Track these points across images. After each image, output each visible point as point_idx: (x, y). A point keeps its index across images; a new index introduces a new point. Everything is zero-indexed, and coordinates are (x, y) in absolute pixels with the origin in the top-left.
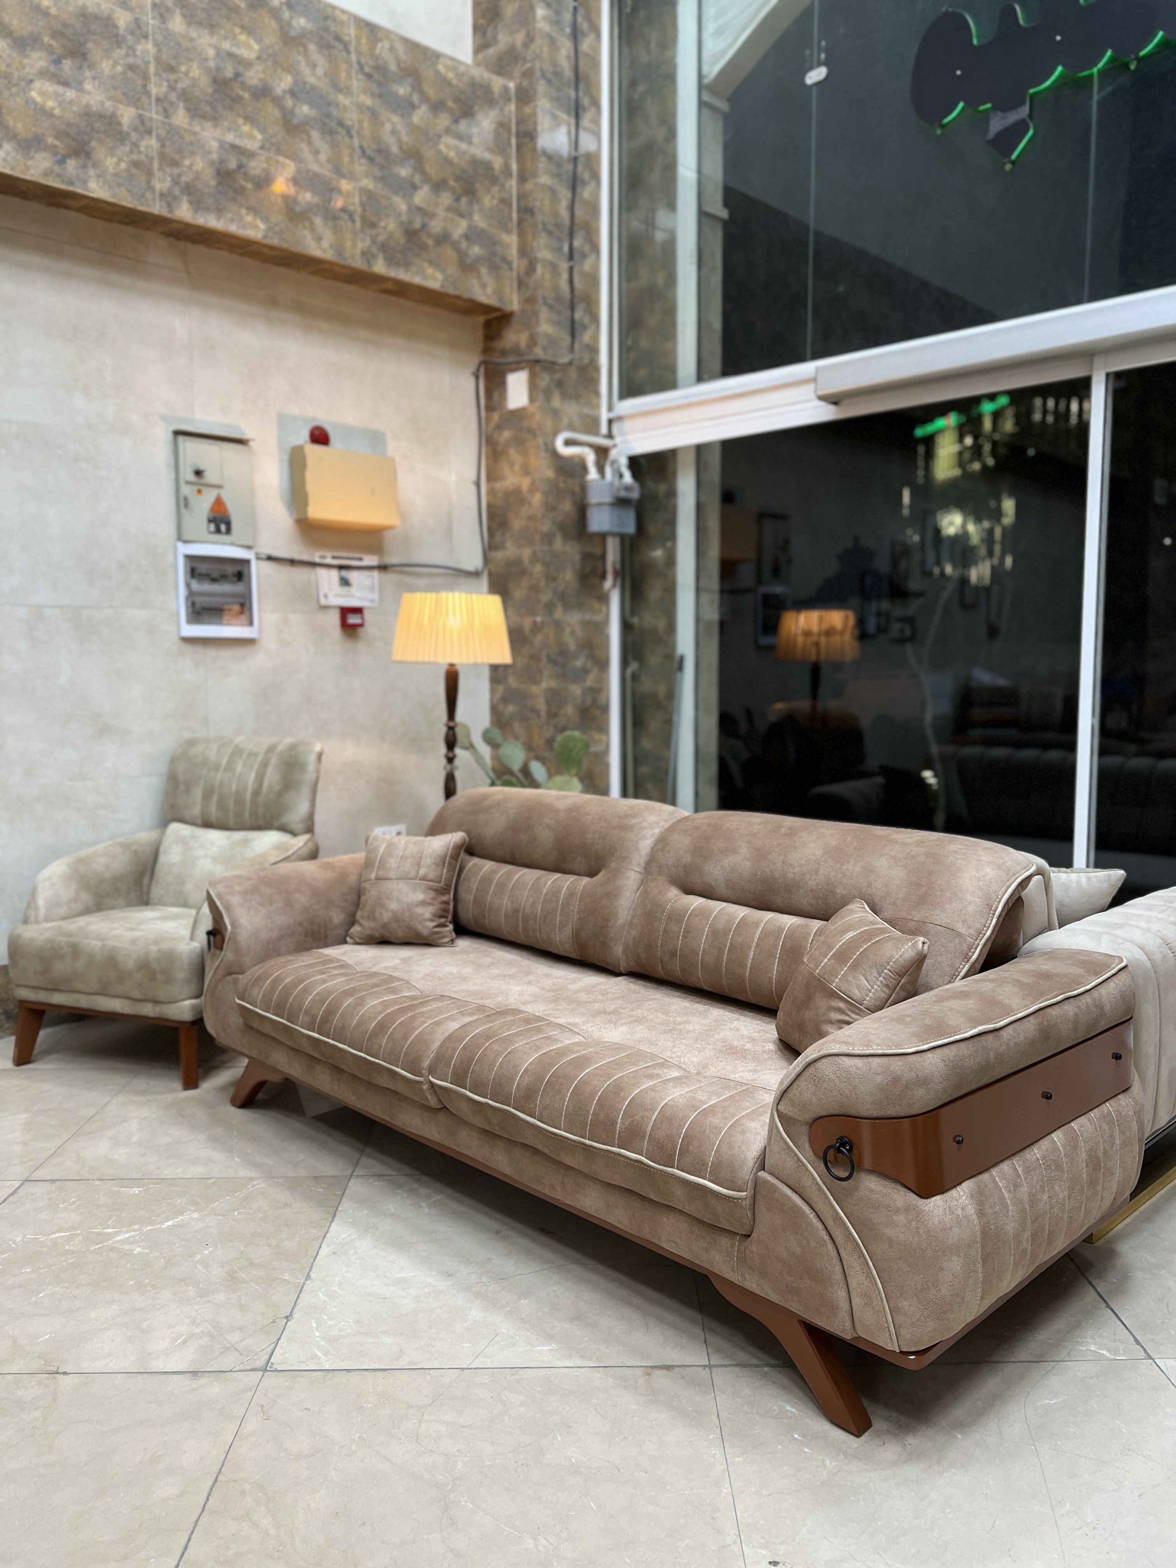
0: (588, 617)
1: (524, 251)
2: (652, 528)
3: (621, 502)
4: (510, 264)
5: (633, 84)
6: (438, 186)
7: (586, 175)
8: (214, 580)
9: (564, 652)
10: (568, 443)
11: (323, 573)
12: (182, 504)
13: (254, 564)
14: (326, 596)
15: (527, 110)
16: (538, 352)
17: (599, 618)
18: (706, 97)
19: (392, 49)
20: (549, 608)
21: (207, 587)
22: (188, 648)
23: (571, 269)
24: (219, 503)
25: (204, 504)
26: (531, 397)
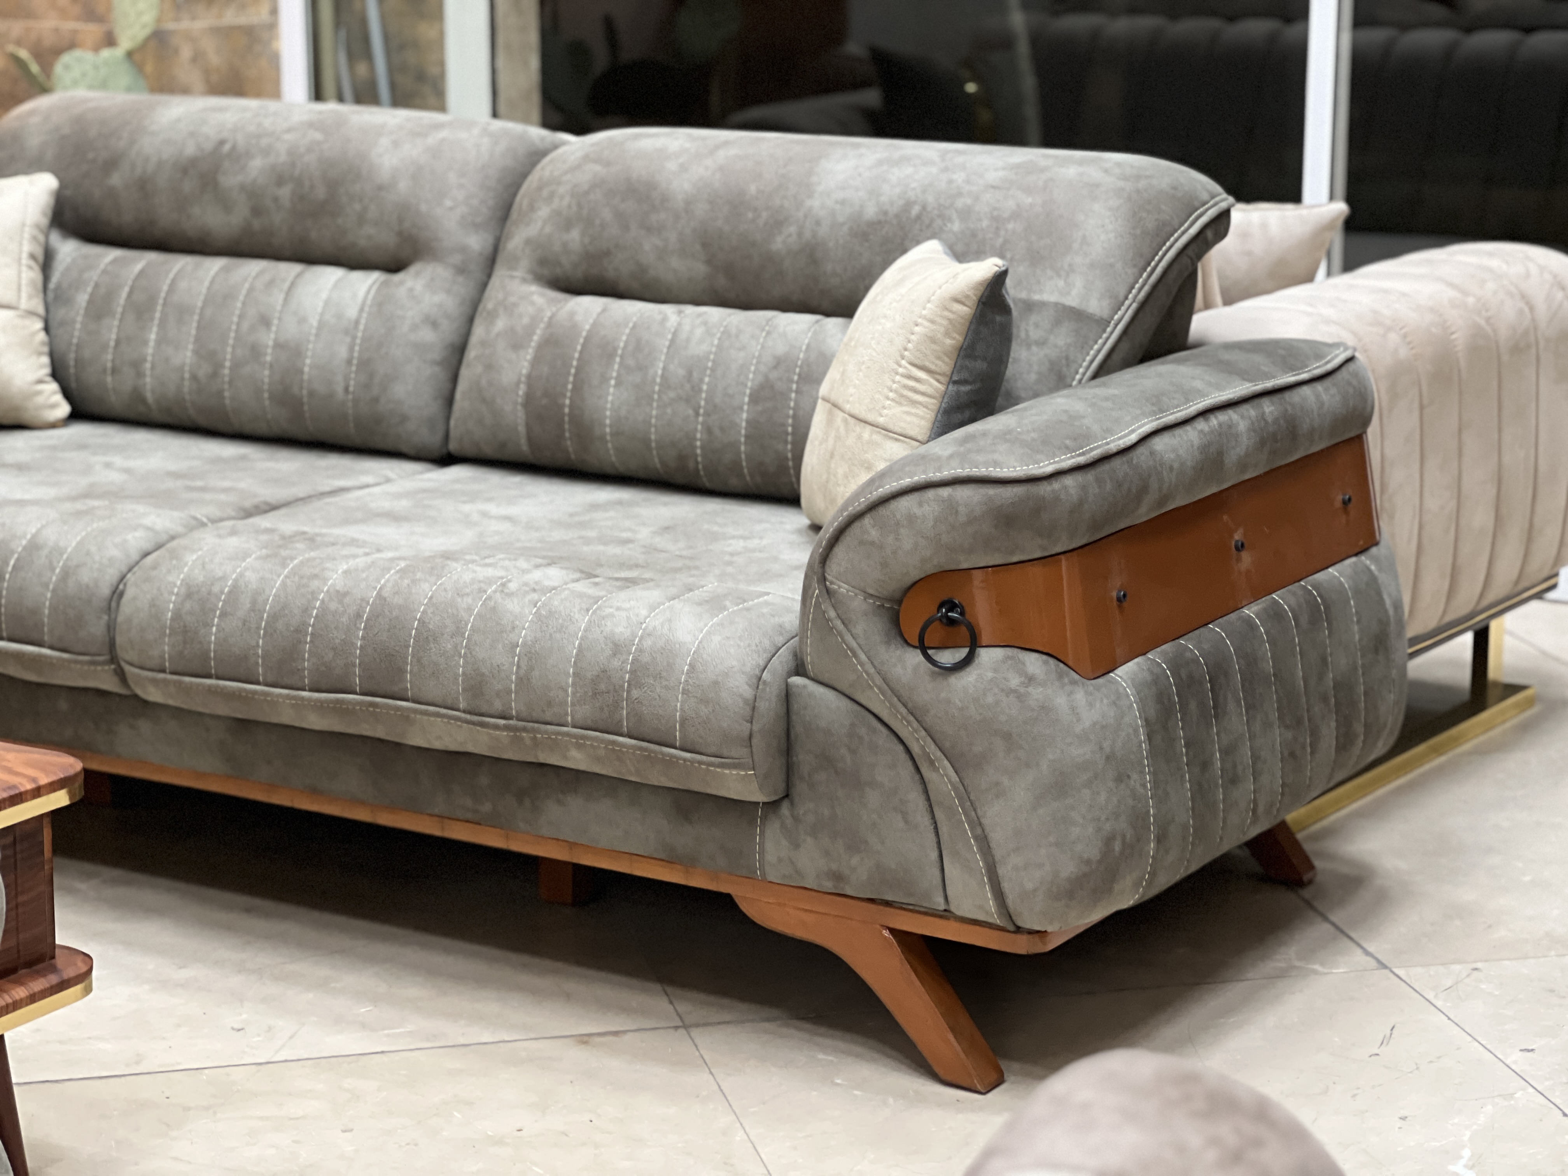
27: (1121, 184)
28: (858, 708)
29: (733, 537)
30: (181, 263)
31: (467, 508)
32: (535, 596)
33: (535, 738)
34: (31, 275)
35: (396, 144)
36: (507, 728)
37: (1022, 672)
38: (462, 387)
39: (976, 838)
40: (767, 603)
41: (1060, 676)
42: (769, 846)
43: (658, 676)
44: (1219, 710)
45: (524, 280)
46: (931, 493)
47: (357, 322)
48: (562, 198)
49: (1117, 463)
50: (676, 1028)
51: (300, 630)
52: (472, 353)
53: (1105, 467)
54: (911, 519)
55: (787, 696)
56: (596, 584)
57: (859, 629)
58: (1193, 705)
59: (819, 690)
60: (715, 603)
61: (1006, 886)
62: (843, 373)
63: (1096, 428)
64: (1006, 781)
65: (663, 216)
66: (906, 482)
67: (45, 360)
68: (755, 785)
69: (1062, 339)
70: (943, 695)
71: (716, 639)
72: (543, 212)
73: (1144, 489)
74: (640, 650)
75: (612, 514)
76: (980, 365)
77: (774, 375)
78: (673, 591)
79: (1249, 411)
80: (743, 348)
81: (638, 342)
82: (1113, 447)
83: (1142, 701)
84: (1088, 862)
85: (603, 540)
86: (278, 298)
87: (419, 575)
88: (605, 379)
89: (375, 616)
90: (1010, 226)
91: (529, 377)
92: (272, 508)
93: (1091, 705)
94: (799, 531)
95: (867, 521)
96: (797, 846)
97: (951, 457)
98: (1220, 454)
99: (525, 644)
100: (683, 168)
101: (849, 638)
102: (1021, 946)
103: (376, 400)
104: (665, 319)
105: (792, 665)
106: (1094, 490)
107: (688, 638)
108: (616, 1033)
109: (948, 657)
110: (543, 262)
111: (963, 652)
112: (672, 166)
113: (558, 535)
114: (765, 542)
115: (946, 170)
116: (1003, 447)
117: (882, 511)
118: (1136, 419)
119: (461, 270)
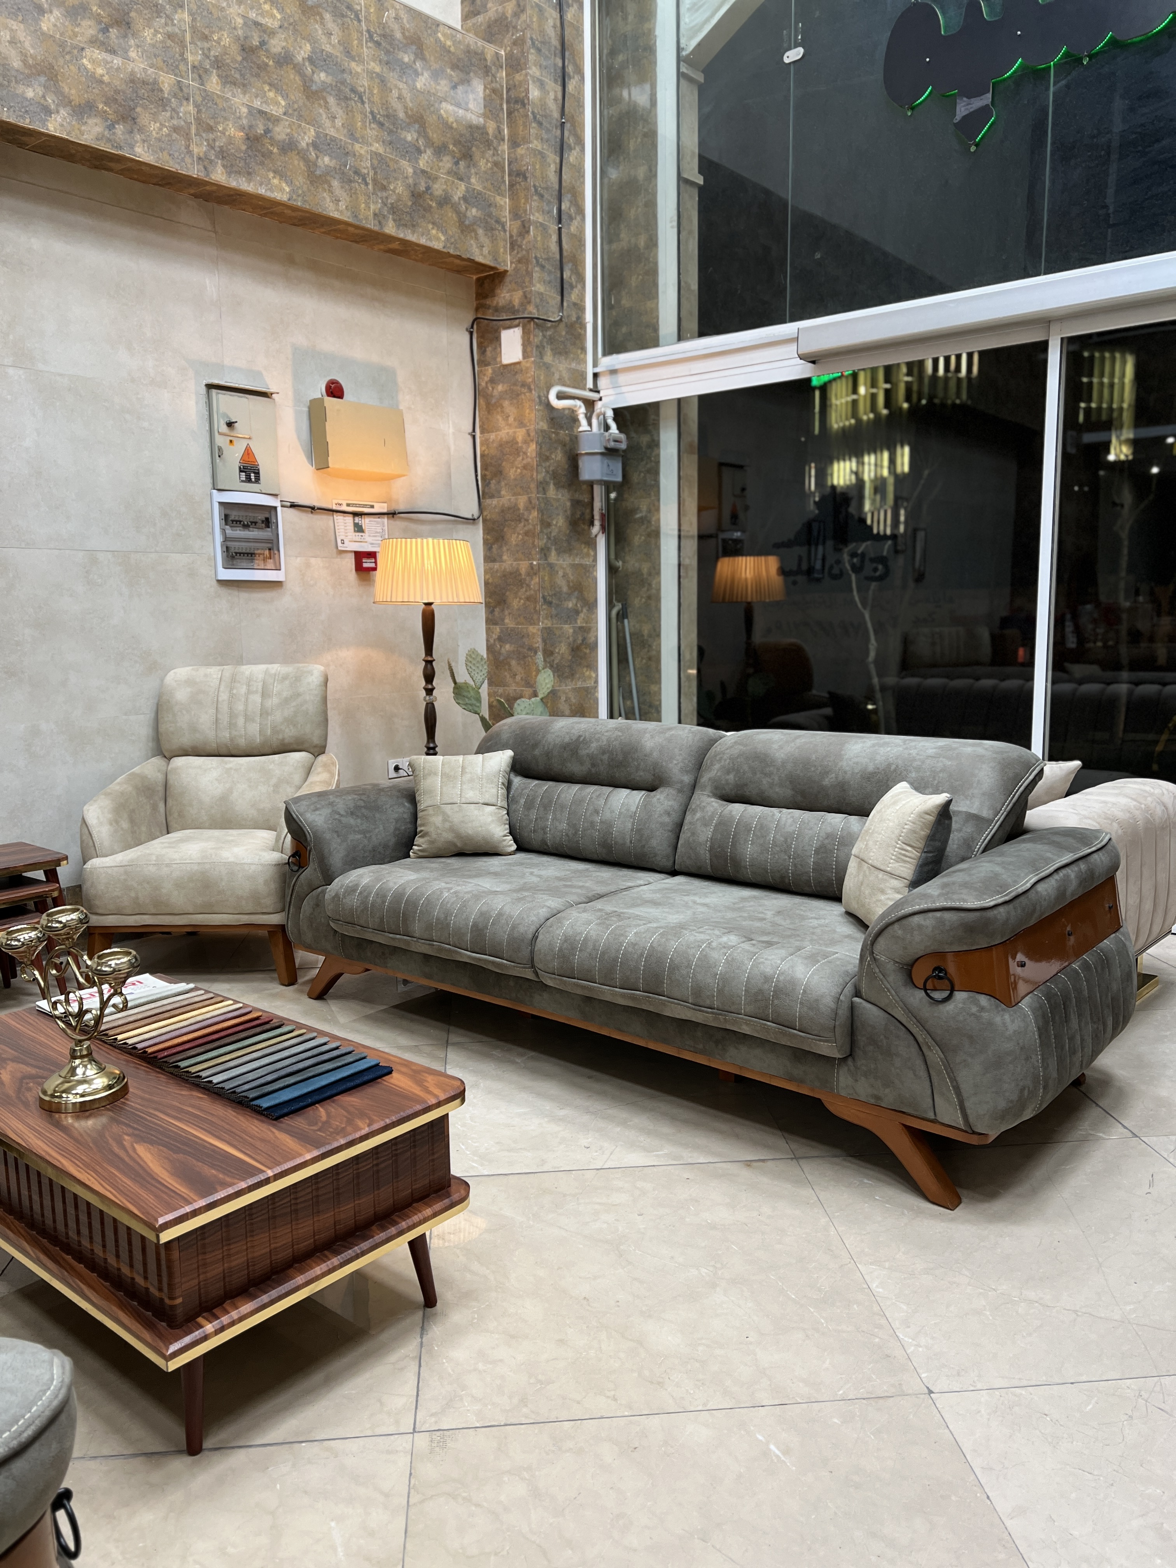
0: (577, 561)
1: (516, 214)
2: (635, 478)
3: (610, 452)
4: (503, 226)
5: (613, 53)
6: (440, 150)
7: (572, 141)
8: (246, 526)
9: (558, 594)
10: (561, 396)
11: (339, 518)
12: (216, 453)
13: (280, 511)
14: (343, 542)
15: (518, 77)
16: (532, 310)
17: (587, 562)
18: (683, 69)
19: (397, 18)
20: (544, 552)
21: (240, 533)
22: (224, 591)
23: (560, 231)
24: (248, 452)
25: (236, 454)
26: (525, 352)
27: (995, 756)
28: (887, 1016)
29: (812, 918)
30: (563, 786)
31: (686, 898)
32: (725, 950)
33: (725, 1019)
34: (502, 792)
35: (652, 737)
36: (712, 1013)
37: (977, 1003)
38: (680, 842)
39: (953, 1087)
40: (838, 959)
41: (997, 1007)
42: (842, 1079)
43: (787, 995)
44: (1067, 1019)
45: (709, 796)
46: (930, 914)
47: (635, 813)
48: (725, 760)
49: (1022, 898)
50: (792, 1159)
51: (615, 960)
52: (685, 827)
53: (1017, 901)
54: (920, 927)
55: (852, 1007)
56: (754, 945)
57: (891, 979)
58: (1057, 1018)
59: (869, 1006)
60: (813, 959)
61: (969, 1112)
62: (866, 845)
63: (1009, 880)
64: (970, 1060)
65: (772, 769)
66: (917, 908)
67: (507, 826)
68: (836, 1051)
69: (969, 829)
70: (936, 1015)
71: (816, 977)
72: (717, 766)
73: (1034, 910)
74: (778, 981)
75: (752, 903)
76: (938, 844)
77: (826, 842)
78: (791, 950)
79: (1074, 868)
80: (811, 829)
81: (762, 825)
82: (1020, 890)
83: (1036, 1018)
84: (1012, 1101)
85: (751, 918)
86: (602, 802)
87: (669, 937)
88: (746, 841)
89: (649, 956)
90: (941, 775)
91: (711, 839)
92: (600, 896)
93: (1013, 1021)
94: (841, 915)
95: (896, 926)
96: (856, 1081)
97: (939, 895)
98: (1065, 891)
99: (721, 974)
100: (781, 747)
101: (886, 983)
102: (974, 1140)
103: (644, 846)
104: (774, 815)
105: (854, 991)
106: (1013, 913)
107: (802, 976)
108: (763, 1161)
109: (938, 995)
110: (716, 788)
111: (946, 993)
112: (775, 746)
113: (729, 915)
114: (827, 921)
115: (907, 748)
116: (965, 891)
117: (904, 922)
118: (1027, 875)
119: (680, 791)
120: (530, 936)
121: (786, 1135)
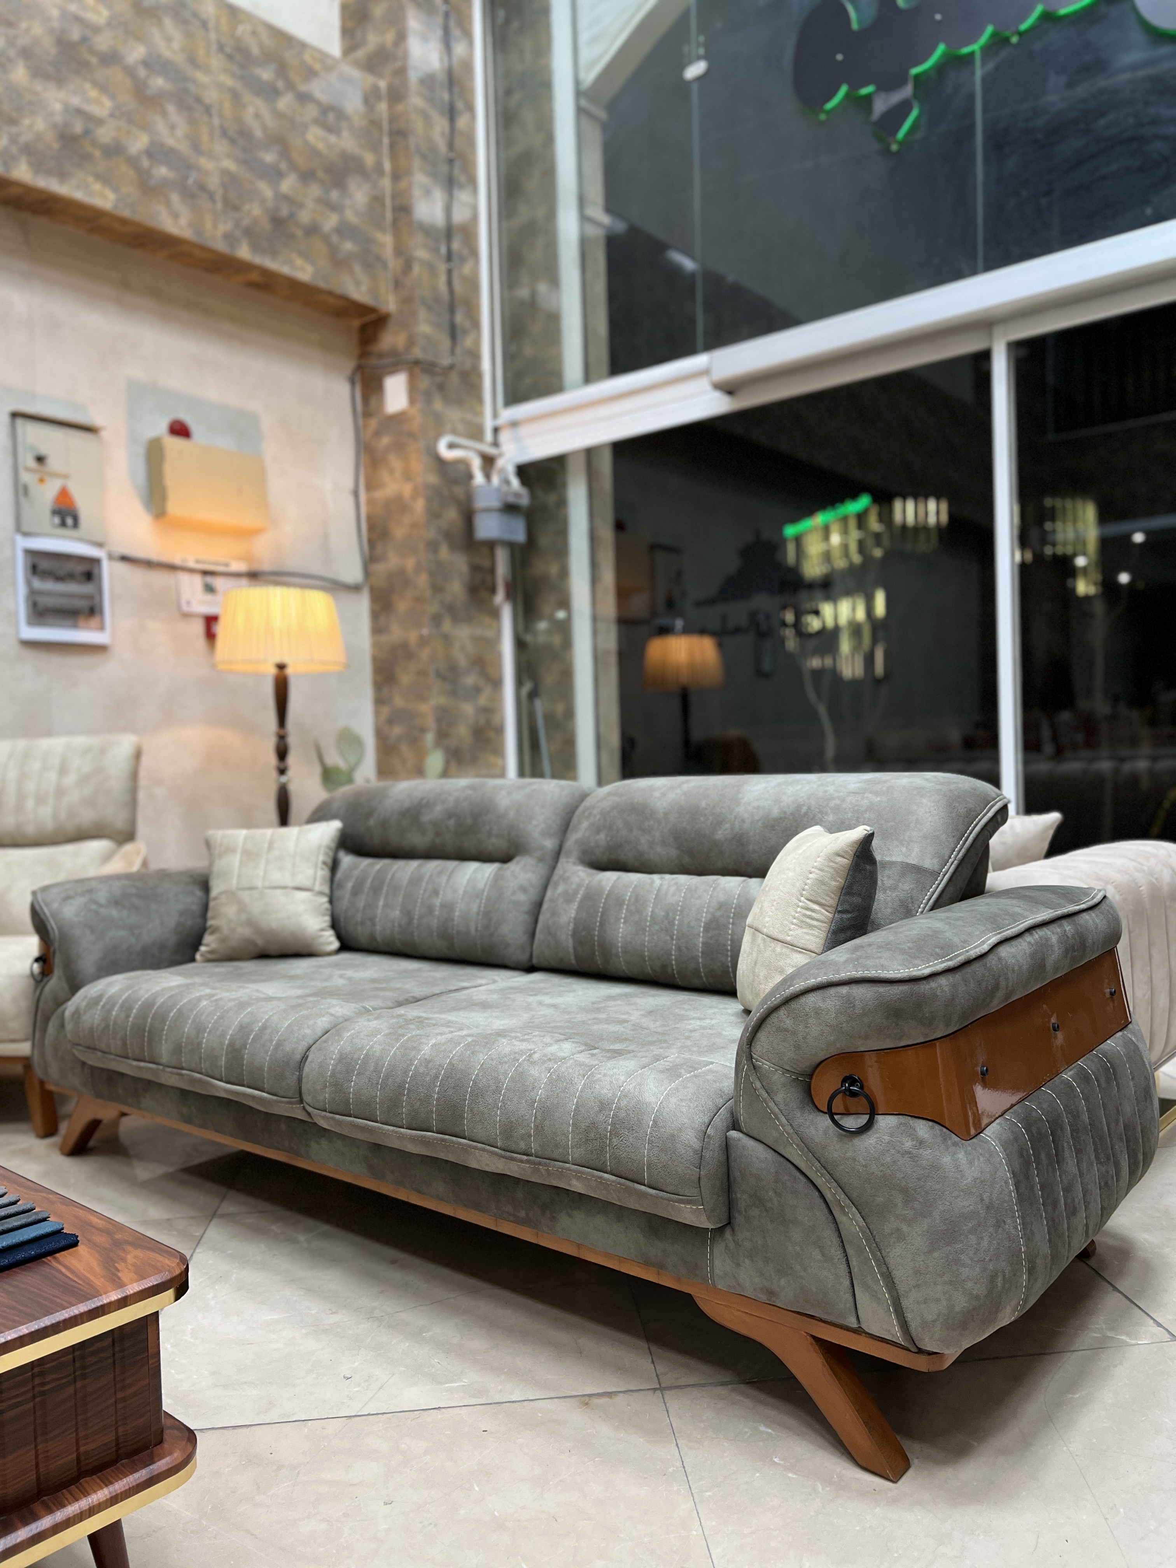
0: (478, 632)
1: (399, 251)
2: (544, 541)
3: (510, 509)
4: (385, 264)
5: (509, 92)
6: (307, 176)
7: (463, 179)
8: (59, 579)
9: (453, 668)
10: (451, 446)
11: (184, 578)
12: (21, 491)
13: (106, 565)
14: (188, 603)
15: (400, 108)
16: (417, 353)
17: (489, 634)
18: (584, 103)
19: (254, 33)
20: (436, 620)
21: (50, 586)
22: (29, 654)
23: (449, 272)
24: (64, 494)
25: (48, 494)
26: (412, 400)
27: (939, 787)
28: (782, 1159)
29: (693, 1018)
30: (399, 864)
31: (531, 999)
32: (550, 1064)
33: (547, 1170)
34: (323, 873)
35: (509, 794)
36: (528, 1162)
37: (913, 1136)
38: (540, 925)
39: (882, 1274)
40: (710, 1071)
41: (945, 1140)
42: (717, 1262)
43: (631, 1129)
44: (1059, 1158)
45: (575, 864)
46: (833, 991)
47: (483, 891)
48: (595, 816)
49: (976, 966)
50: (655, 1390)
51: (401, 1086)
52: (545, 906)
53: (969, 970)
54: (817, 1012)
55: (727, 1146)
56: (593, 1055)
57: (779, 1097)
58: (1043, 1156)
59: (750, 1143)
60: (673, 1072)
61: (909, 1316)
62: (761, 909)
63: (956, 940)
64: (905, 1228)
65: (652, 822)
66: (812, 982)
67: (327, 919)
68: (704, 1218)
69: (907, 885)
70: (849, 1154)
71: (673, 1100)
72: (585, 824)
73: (996, 987)
74: (618, 1108)
75: (619, 1002)
76: (857, 900)
77: (718, 914)
78: (646, 1060)
79: (1056, 928)
80: (699, 897)
81: (637, 896)
82: (973, 954)
83: (1008, 1156)
84: (977, 1297)
85: (608, 1021)
86: (444, 878)
87: (477, 1048)
88: (618, 919)
89: (447, 1077)
90: (867, 816)
91: (575, 919)
92: (417, 1000)
93: (971, 1163)
94: (736, 1014)
95: (782, 1012)
96: (738, 1265)
97: (846, 961)
98: (1043, 960)
99: (540, 1100)
100: (663, 795)
101: (772, 1104)
102: (921, 1364)
103: (492, 935)
104: (653, 882)
105: (730, 1121)
106: (962, 988)
107: (653, 1099)
108: (610, 1395)
109: (851, 1123)
110: (584, 852)
111: (863, 1120)
112: (657, 794)
113: (580, 1017)
114: (713, 1022)
115: (822, 785)
116: (886, 954)
117: (794, 1005)
118: (983, 933)
119: (541, 860)
120: (298, 1057)
121: (654, 1348)
